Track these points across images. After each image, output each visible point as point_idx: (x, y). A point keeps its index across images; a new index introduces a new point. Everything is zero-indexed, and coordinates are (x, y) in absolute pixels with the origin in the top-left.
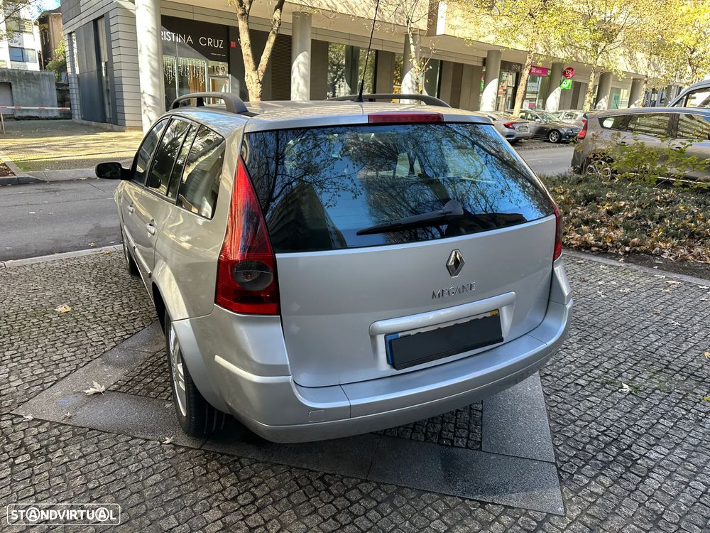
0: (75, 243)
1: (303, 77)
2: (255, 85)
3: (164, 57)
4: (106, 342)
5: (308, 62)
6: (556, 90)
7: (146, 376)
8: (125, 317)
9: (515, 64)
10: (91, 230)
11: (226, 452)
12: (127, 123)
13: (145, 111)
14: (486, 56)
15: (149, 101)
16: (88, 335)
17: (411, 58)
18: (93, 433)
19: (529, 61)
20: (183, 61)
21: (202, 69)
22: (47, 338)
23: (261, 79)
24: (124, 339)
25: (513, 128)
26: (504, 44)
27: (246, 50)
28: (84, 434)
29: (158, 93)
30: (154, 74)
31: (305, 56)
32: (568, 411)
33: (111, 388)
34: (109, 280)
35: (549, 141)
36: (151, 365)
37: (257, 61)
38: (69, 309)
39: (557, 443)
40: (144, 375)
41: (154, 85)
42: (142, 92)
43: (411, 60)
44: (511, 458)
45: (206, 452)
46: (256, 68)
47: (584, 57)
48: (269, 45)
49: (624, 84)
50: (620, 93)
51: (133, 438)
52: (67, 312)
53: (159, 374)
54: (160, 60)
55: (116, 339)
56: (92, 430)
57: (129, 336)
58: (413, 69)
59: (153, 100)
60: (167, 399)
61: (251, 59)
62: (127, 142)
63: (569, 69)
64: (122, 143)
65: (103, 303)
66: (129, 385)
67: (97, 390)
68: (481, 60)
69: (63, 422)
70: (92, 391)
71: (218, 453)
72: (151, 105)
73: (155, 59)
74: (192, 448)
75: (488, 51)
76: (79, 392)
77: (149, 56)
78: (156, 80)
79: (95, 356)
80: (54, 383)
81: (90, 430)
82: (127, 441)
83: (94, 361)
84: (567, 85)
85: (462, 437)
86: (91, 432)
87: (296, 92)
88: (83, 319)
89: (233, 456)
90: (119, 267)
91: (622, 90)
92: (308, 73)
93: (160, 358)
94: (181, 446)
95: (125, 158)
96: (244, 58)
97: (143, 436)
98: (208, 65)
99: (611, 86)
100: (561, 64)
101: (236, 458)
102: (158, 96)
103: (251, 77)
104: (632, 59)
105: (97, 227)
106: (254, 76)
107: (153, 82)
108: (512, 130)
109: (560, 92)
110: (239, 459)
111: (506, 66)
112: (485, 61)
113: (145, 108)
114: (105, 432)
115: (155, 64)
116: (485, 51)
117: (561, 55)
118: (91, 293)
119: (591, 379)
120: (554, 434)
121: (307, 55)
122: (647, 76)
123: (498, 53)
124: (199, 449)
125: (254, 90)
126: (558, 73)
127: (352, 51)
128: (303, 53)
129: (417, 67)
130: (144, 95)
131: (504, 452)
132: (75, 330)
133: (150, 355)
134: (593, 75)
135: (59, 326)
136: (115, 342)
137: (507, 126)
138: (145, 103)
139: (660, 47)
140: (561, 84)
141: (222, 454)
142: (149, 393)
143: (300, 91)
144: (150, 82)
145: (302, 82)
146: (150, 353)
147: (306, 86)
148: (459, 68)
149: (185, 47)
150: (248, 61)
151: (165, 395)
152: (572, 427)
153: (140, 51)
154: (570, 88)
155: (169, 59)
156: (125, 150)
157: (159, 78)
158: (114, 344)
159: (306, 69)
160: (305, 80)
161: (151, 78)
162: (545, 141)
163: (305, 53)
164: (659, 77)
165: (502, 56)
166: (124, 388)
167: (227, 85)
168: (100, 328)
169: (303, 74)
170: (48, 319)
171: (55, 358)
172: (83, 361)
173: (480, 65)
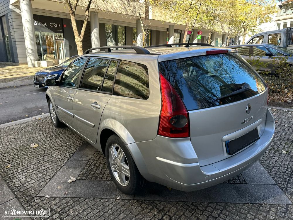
0: (19, 116)
1: (96, 38)
2: (80, 42)
3: (36, 32)
4: (63, 158)
5: (98, 32)
6: (196, 40)
7: (91, 171)
8: (65, 146)
9: (179, 30)
10: (23, 110)
11: (146, 199)
12: (20, 62)
13: (28, 56)
14: (168, 27)
15: (30, 51)
16: (53, 156)
17: (142, 29)
18: (82, 200)
19: (187, 29)
20: (43, 33)
21: (52, 37)
22: (34, 160)
23: (82, 40)
24: (71, 156)
26: (176, 23)
27: (75, 28)
28: (78, 200)
29: (34, 47)
30: (31, 40)
31: (96, 30)
32: (269, 163)
33: (78, 178)
34: (48, 131)
36: (90, 166)
37: (80, 33)
38: (37, 146)
39: (273, 176)
40: (89, 171)
41: (32, 44)
42: (26, 47)
43: (142, 30)
44: (260, 185)
45: (138, 201)
46: (79, 36)
47: (205, 26)
48: (84, 26)
49: (219, 36)
50: (218, 40)
51: (102, 199)
52: (37, 147)
53: (96, 170)
54: (34, 34)
55: (67, 156)
56: (81, 198)
57: (72, 154)
58: (141, 34)
59: (32, 51)
60: (106, 180)
61: (77, 32)
62: (21, 70)
63: (200, 31)
64: (19, 70)
65: (51, 141)
66: (85, 176)
67: (73, 180)
68: (166, 29)
69: (65, 196)
70: (70, 181)
71: (143, 200)
72: (31, 53)
73: (31, 33)
74: (131, 200)
75: (169, 25)
76: (64, 182)
77: (28, 32)
78: (32, 42)
79: (62, 165)
80: (50, 180)
81: (80, 198)
82: (100, 201)
83: (63, 167)
84: (200, 38)
85: (236, 179)
86: (81, 199)
87: (94, 45)
88: (46, 149)
89: (150, 200)
90: (48, 125)
91: (219, 39)
92: (98, 37)
93: (92, 162)
94: (125, 200)
95: (24, 77)
96: (74, 31)
97: (106, 198)
98: (54, 35)
99: (215, 37)
100: (197, 29)
101: (152, 201)
102: (34, 49)
103: (78, 39)
104: (222, 27)
105: (26, 108)
106: (79, 39)
107: (31, 43)
109: (197, 40)
110: (153, 201)
111: (176, 31)
112: (168, 29)
113: (28, 54)
114: (87, 198)
115: (31, 35)
116: (168, 25)
117: (197, 26)
118: (42, 137)
119: (270, 150)
120: (270, 173)
121: (97, 29)
122: (229, 33)
123: (173, 26)
124: (134, 200)
125: (79, 44)
126: (196, 33)
127: (115, 27)
128: (96, 28)
129: (144, 33)
130: (27, 49)
131: (256, 183)
132: (45, 155)
133: (87, 162)
134: (210, 33)
135: (36, 153)
136: (67, 158)
138: (28, 52)
139: (232, 22)
140: (197, 37)
141: (145, 200)
142: (96, 178)
143: (95, 44)
144: (30, 43)
145: (96, 40)
146: (86, 161)
147: (98, 42)
148: (158, 32)
149: (44, 28)
150: (76, 32)
151: (104, 178)
152: (274, 169)
153: (25, 30)
154: (201, 39)
155: (37, 33)
156: (22, 73)
157: (34, 41)
158: (67, 159)
159: (98, 35)
160: (97, 40)
161: (30, 41)
163: (97, 28)
164: (232, 33)
165: (175, 27)
166: (84, 178)
167: (63, 43)
168: (56, 152)
169: (97, 37)
170: (30, 151)
171: (44, 168)
172: (57, 168)
173: (166, 31)
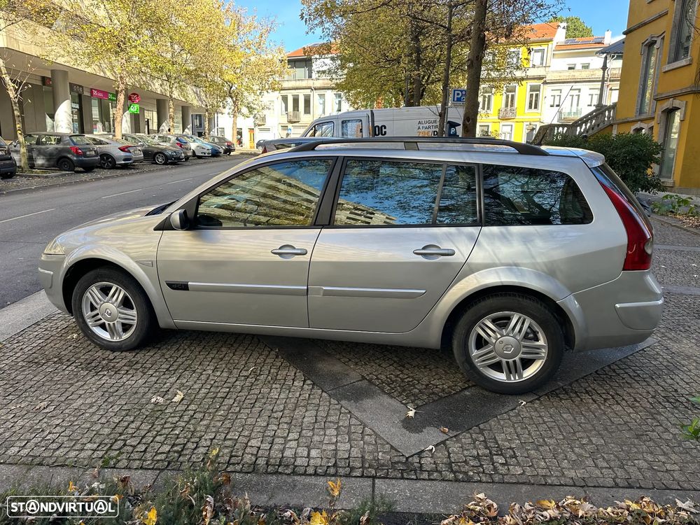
9: (77, 86)
14: (48, 75)
25: (129, 152)
35: (156, 164)
36: (388, 385)
53: (411, 385)
60: (457, 392)
63: (134, 94)
69: (451, 435)
75: (52, 70)
79: (334, 402)
108: (128, 154)
109: (129, 116)
112: (44, 80)
116: (48, 70)
123: (65, 73)
137: (122, 149)
142: (438, 395)
146: (360, 380)
162: (153, 163)
166: (419, 402)
